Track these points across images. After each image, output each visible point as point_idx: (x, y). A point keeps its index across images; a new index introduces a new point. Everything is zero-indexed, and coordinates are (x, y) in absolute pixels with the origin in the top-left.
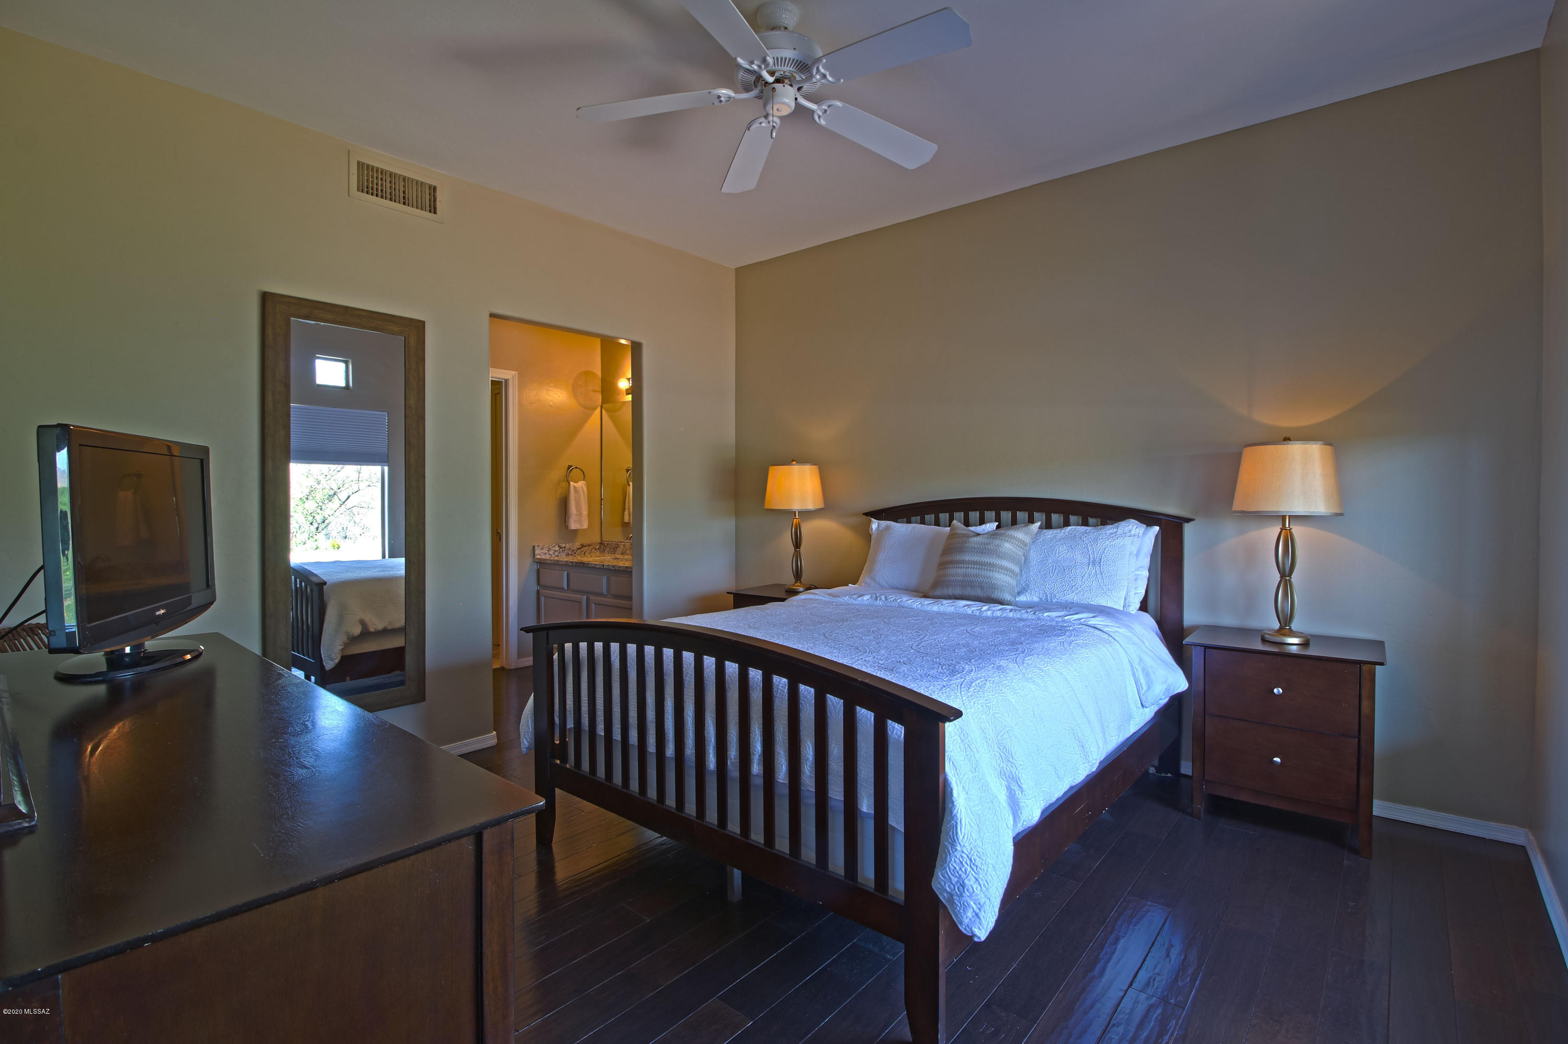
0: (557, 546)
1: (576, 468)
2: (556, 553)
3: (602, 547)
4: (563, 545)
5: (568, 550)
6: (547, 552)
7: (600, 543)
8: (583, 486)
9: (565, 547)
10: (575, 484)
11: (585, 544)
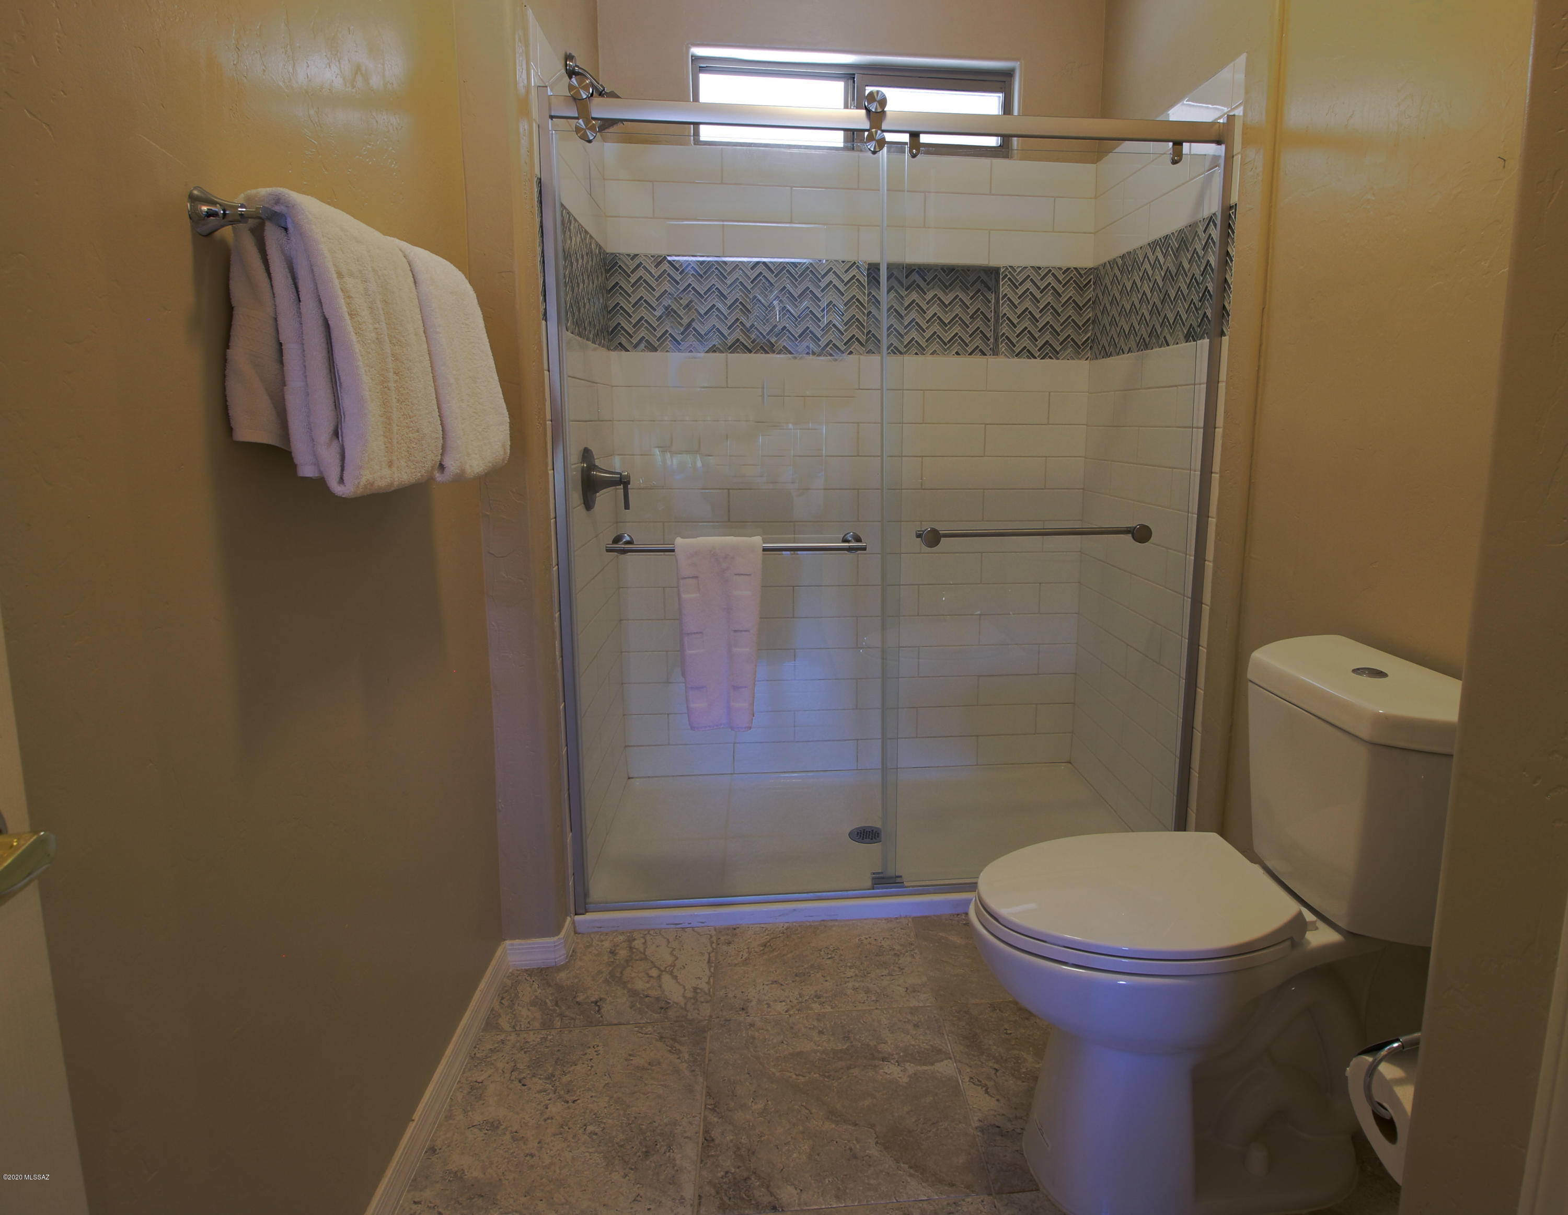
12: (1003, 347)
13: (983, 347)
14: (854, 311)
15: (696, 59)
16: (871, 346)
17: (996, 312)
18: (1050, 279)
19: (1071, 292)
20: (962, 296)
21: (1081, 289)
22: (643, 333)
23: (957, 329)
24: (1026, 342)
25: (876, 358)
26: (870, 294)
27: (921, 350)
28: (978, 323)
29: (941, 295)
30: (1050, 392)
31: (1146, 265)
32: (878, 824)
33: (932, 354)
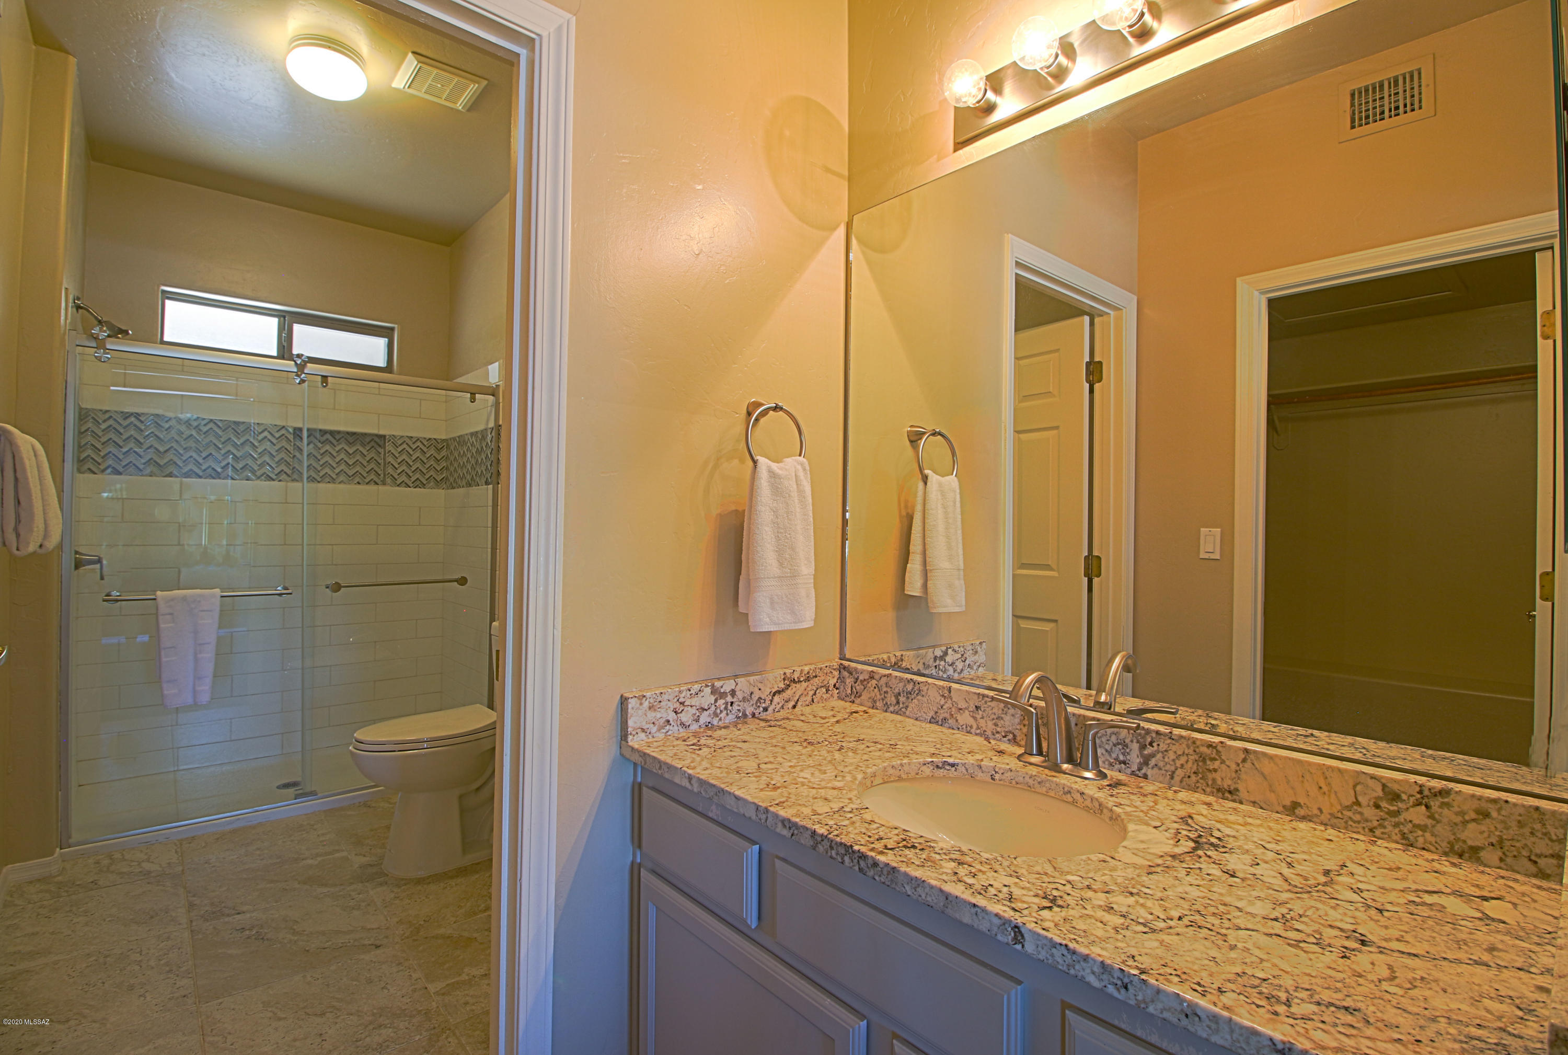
0: (708, 690)
1: (777, 408)
2: (704, 718)
3: (849, 681)
4: (728, 686)
5: (744, 699)
6: (671, 716)
7: (842, 668)
8: (801, 474)
9: (733, 693)
10: (774, 466)
11: (796, 676)
12: (389, 480)
13: (376, 479)
14: (282, 455)
15: (164, 292)
16: (295, 476)
17: (384, 459)
18: (419, 444)
19: (432, 451)
20: (361, 449)
21: (439, 450)
22: (110, 462)
23: (358, 468)
24: (404, 478)
25: (299, 485)
26: (295, 444)
27: (333, 481)
28: (372, 465)
29: (347, 448)
30: (420, 508)
31: (469, 444)
32: (299, 779)
33: (340, 483)
